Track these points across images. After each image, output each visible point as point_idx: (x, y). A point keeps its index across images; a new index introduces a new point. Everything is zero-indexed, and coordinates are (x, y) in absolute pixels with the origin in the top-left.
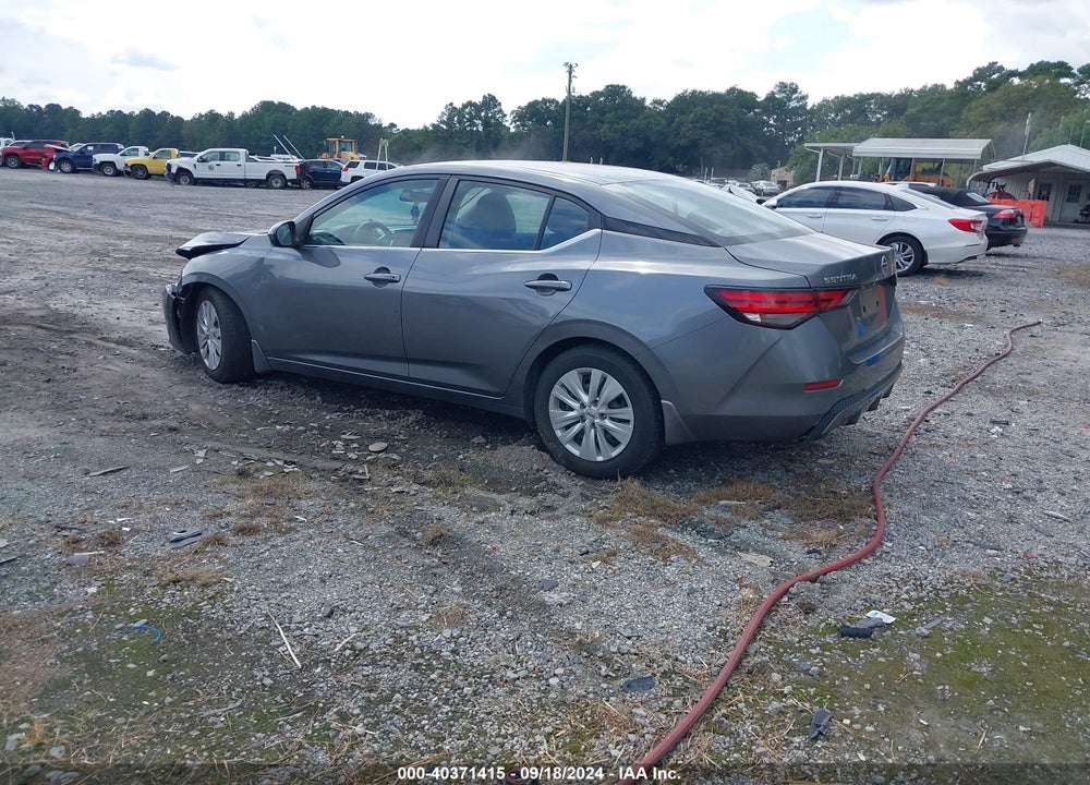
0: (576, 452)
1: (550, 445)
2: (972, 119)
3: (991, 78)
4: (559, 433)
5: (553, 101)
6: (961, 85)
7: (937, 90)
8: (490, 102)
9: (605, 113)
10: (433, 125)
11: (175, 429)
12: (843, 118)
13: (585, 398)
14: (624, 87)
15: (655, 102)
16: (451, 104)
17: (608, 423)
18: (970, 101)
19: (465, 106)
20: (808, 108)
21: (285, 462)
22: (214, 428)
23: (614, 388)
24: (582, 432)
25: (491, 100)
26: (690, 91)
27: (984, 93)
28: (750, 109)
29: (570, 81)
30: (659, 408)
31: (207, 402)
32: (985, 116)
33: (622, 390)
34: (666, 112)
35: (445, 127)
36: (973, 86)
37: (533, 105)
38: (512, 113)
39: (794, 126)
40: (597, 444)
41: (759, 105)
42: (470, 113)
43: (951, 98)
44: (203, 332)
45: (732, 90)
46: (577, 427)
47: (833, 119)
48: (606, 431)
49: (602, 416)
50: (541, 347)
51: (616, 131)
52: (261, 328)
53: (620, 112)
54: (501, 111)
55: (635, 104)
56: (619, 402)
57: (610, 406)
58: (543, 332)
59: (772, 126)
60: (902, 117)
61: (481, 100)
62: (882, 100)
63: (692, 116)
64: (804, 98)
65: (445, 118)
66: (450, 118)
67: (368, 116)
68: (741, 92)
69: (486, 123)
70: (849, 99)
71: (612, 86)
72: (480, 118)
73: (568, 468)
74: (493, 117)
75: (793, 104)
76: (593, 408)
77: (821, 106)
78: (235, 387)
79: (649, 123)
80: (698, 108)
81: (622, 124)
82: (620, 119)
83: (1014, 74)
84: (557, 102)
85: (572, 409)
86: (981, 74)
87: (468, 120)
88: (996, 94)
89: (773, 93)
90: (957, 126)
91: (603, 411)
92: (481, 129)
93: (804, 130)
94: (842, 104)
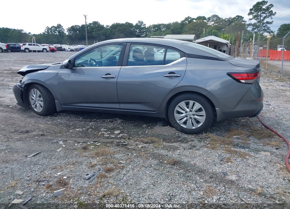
0: (185, 127)
1: (176, 125)
2: (186, 30)
3: (189, 20)
4: (178, 122)
5: (78, 26)
6: (182, 22)
7: (176, 23)
8: (59, 26)
9: (93, 29)
10: (43, 33)
11: (43, 135)
12: (155, 30)
13: (188, 110)
14: (98, 22)
15: (107, 26)
16: (48, 27)
17: (196, 117)
18: (185, 25)
19: (52, 27)
20: (146, 27)
21: (94, 142)
22: (56, 133)
23: (198, 106)
24: (187, 120)
25: (60, 25)
26: (116, 23)
27: (188, 24)
28: (132, 28)
29: (86, 20)
30: (214, 111)
31: (45, 124)
32: (189, 29)
33: (201, 106)
34: (110, 29)
35: (46, 33)
36: (185, 22)
37: (73, 27)
38: (67, 29)
39: (143, 32)
40: (192, 124)
41: (134, 27)
42: (54, 29)
43: (180, 25)
44: (33, 99)
45: (127, 23)
46: (185, 119)
47: (153, 30)
48: (195, 119)
49: (194, 115)
50: (171, 95)
51: (97, 34)
52: (59, 96)
53: (97, 29)
54: (63, 29)
55: (101, 26)
56: (200, 110)
57: (196, 111)
58: (172, 90)
59: (138, 32)
60: (170, 30)
61: (57, 25)
62: (164, 25)
63: (117, 30)
64: (145, 25)
65: (46, 31)
66: (48, 31)
67: (22, 30)
68: (129, 23)
69: (59, 32)
70: (156, 25)
71: (94, 22)
72: (57, 31)
73: (181, 132)
74: (61, 30)
75: (142, 26)
76: (190, 112)
77: (149, 27)
78: (49, 117)
79: (106, 32)
80: (119, 28)
81: (99, 32)
82: (98, 31)
83: (194, 19)
84: (79, 26)
85: (182, 113)
86: (186, 19)
87: (54, 31)
88: (191, 24)
89: (137, 24)
90: (183, 32)
91: (194, 113)
92: (58, 34)
93: (146, 33)
94: (155, 26)
